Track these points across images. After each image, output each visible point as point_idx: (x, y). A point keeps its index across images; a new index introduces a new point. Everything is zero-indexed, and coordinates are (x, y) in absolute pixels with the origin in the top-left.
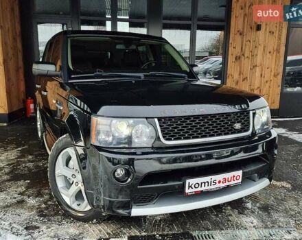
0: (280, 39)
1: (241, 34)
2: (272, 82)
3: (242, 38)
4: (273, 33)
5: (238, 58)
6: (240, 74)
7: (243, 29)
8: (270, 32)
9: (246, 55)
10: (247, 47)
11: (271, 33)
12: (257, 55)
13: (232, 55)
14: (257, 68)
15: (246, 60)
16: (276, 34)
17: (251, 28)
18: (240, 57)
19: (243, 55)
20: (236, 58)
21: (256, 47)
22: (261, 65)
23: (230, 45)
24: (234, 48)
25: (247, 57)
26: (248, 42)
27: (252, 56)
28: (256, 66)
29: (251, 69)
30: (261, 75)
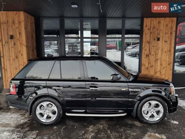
0: (171, 45)
1: (148, 43)
2: (167, 68)
3: (150, 45)
5: (147, 56)
6: (149, 64)
7: (150, 40)
9: (152, 54)
10: (153, 50)
11: (166, 42)
12: (158, 54)
13: (144, 54)
14: (158, 60)
15: (152, 56)
16: (169, 42)
17: (154, 39)
18: (148, 55)
19: (151, 54)
20: (146, 56)
21: (157, 49)
22: (160, 59)
23: (143, 49)
24: (145, 50)
25: (153, 55)
26: (153, 47)
27: (155, 54)
28: (158, 59)
29: (155, 61)
30: (161, 64)
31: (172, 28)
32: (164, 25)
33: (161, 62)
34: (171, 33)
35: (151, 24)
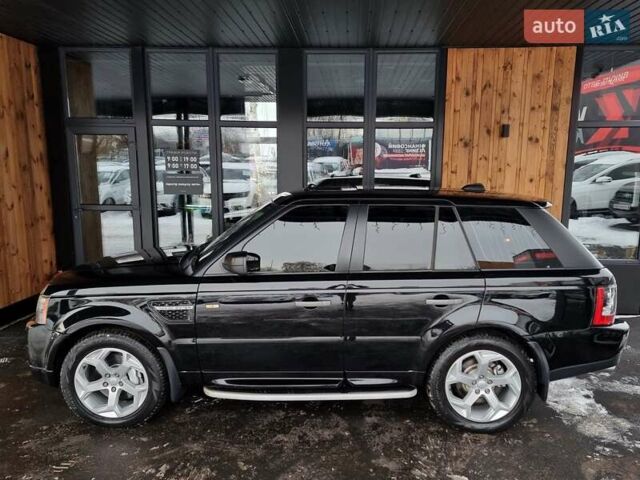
0: (552, 152)
1: (466, 145)
3: (470, 153)
4: (537, 141)
7: (472, 134)
8: (530, 139)
10: (482, 170)
11: (533, 140)
12: (502, 186)
13: (449, 187)
16: (545, 143)
17: (488, 132)
21: (500, 170)
23: (445, 167)
24: (452, 172)
26: (483, 161)
27: (492, 188)
31: (557, 87)
32: (525, 77)
34: (555, 108)
35: (475, 71)
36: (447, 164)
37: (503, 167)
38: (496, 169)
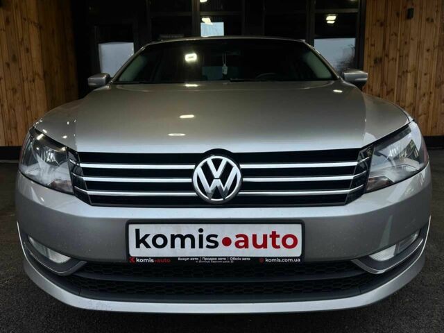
1: (382, 25)
2: (433, 95)
3: (385, 30)
4: (432, 20)
5: (378, 61)
6: (382, 85)
7: (386, 17)
8: (428, 19)
9: (391, 56)
10: (393, 43)
12: (407, 56)
13: (369, 56)
14: (409, 74)
15: (391, 62)
16: (438, 22)
17: (398, 15)
18: (381, 60)
19: (387, 56)
20: (375, 61)
21: (406, 43)
22: (414, 70)
23: (366, 41)
24: (372, 45)
25: (393, 59)
26: (394, 36)
27: (400, 56)
28: (407, 71)
29: (399, 76)
30: (416, 86)
33: (416, 78)
36: (368, 39)
37: (408, 40)
38: (403, 42)
